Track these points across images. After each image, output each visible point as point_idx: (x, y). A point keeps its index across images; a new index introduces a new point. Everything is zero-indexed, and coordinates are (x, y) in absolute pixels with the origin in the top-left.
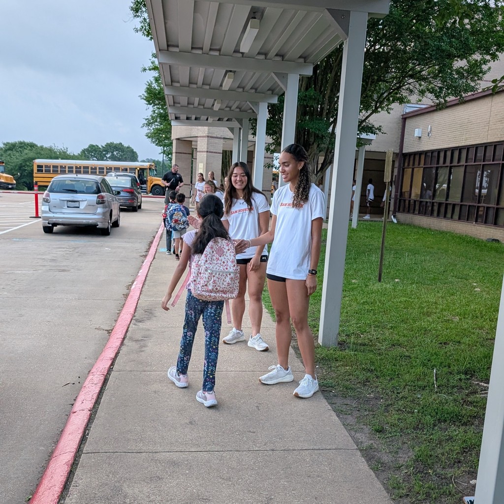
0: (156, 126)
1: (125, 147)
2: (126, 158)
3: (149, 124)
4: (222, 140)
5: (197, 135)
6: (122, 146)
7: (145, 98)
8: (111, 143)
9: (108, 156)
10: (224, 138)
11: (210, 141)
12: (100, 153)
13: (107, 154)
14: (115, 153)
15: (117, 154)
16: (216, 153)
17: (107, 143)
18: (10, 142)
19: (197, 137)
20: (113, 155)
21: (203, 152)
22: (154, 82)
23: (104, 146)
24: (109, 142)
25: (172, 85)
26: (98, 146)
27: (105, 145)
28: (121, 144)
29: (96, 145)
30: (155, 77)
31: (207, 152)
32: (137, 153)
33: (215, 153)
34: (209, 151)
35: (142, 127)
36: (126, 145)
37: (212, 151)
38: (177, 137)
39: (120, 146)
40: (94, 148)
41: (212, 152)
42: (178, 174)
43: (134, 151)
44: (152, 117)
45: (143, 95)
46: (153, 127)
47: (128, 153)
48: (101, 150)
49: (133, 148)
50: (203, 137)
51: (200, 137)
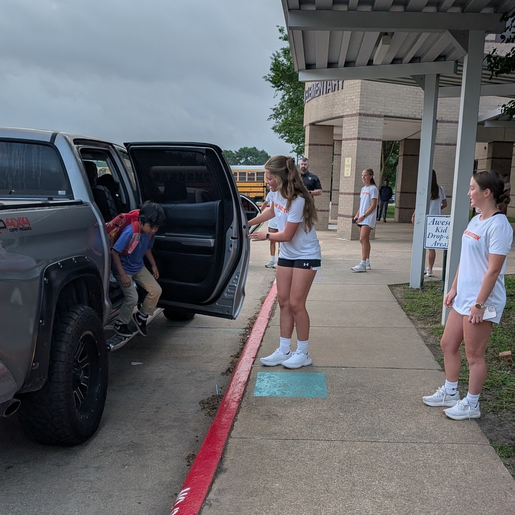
1: (259, 151)
2: (260, 162)
3: (276, 116)
4: (383, 119)
5: (342, 114)
6: (256, 150)
7: (271, 79)
8: (245, 148)
9: (242, 161)
10: (385, 116)
11: (364, 121)
12: (234, 159)
13: (241, 159)
14: (249, 158)
15: (251, 159)
17: (241, 149)
19: (342, 117)
20: (247, 160)
21: (351, 139)
24: (243, 147)
26: (231, 152)
27: (239, 151)
28: (255, 148)
29: (230, 151)
30: (283, 49)
31: (359, 139)
33: (370, 140)
34: (361, 137)
35: (268, 119)
37: (366, 137)
38: (311, 122)
39: (254, 151)
40: (227, 154)
41: (366, 139)
42: (312, 176)
44: (282, 106)
45: (269, 75)
46: (283, 118)
47: (262, 158)
48: (235, 156)
49: (267, 152)
50: (352, 115)
51: (348, 116)
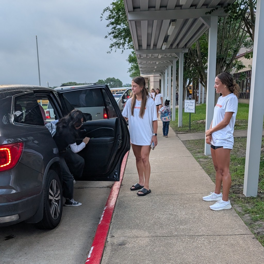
0: (133, 71)
2: (117, 85)
3: (130, 71)
8: (109, 78)
11: (155, 78)
14: (111, 83)
15: (112, 83)
16: (157, 82)
17: (107, 78)
18: (65, 83)
22: (132, 54)
23: (106, 80)
24: (108, 78)
25: (140, 58)
26: (102, 80)
28: (114, 78)
31: (154, 82)
32: (122, 82)
35: (127, 72)
36: (116, 78)
39: (114, 79)
43: (121, 81)
44: (131, 67)
45: (127, 59)
46: (132, 72)
47: (118, 83)
48: (105, 82)
51: (151, 76)
